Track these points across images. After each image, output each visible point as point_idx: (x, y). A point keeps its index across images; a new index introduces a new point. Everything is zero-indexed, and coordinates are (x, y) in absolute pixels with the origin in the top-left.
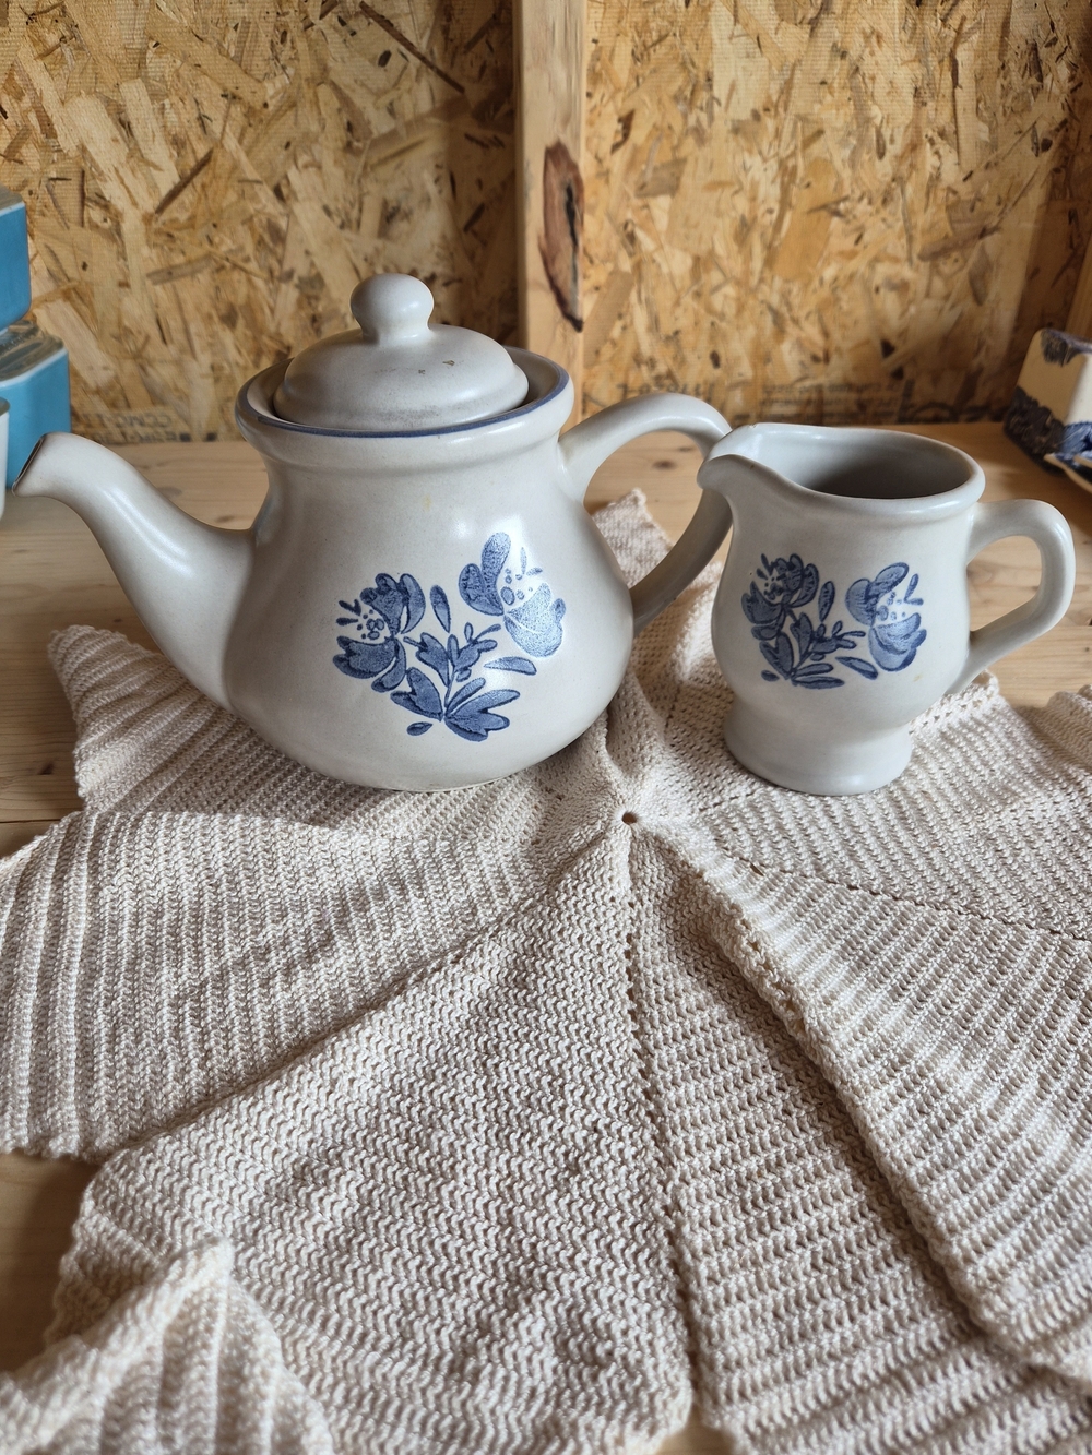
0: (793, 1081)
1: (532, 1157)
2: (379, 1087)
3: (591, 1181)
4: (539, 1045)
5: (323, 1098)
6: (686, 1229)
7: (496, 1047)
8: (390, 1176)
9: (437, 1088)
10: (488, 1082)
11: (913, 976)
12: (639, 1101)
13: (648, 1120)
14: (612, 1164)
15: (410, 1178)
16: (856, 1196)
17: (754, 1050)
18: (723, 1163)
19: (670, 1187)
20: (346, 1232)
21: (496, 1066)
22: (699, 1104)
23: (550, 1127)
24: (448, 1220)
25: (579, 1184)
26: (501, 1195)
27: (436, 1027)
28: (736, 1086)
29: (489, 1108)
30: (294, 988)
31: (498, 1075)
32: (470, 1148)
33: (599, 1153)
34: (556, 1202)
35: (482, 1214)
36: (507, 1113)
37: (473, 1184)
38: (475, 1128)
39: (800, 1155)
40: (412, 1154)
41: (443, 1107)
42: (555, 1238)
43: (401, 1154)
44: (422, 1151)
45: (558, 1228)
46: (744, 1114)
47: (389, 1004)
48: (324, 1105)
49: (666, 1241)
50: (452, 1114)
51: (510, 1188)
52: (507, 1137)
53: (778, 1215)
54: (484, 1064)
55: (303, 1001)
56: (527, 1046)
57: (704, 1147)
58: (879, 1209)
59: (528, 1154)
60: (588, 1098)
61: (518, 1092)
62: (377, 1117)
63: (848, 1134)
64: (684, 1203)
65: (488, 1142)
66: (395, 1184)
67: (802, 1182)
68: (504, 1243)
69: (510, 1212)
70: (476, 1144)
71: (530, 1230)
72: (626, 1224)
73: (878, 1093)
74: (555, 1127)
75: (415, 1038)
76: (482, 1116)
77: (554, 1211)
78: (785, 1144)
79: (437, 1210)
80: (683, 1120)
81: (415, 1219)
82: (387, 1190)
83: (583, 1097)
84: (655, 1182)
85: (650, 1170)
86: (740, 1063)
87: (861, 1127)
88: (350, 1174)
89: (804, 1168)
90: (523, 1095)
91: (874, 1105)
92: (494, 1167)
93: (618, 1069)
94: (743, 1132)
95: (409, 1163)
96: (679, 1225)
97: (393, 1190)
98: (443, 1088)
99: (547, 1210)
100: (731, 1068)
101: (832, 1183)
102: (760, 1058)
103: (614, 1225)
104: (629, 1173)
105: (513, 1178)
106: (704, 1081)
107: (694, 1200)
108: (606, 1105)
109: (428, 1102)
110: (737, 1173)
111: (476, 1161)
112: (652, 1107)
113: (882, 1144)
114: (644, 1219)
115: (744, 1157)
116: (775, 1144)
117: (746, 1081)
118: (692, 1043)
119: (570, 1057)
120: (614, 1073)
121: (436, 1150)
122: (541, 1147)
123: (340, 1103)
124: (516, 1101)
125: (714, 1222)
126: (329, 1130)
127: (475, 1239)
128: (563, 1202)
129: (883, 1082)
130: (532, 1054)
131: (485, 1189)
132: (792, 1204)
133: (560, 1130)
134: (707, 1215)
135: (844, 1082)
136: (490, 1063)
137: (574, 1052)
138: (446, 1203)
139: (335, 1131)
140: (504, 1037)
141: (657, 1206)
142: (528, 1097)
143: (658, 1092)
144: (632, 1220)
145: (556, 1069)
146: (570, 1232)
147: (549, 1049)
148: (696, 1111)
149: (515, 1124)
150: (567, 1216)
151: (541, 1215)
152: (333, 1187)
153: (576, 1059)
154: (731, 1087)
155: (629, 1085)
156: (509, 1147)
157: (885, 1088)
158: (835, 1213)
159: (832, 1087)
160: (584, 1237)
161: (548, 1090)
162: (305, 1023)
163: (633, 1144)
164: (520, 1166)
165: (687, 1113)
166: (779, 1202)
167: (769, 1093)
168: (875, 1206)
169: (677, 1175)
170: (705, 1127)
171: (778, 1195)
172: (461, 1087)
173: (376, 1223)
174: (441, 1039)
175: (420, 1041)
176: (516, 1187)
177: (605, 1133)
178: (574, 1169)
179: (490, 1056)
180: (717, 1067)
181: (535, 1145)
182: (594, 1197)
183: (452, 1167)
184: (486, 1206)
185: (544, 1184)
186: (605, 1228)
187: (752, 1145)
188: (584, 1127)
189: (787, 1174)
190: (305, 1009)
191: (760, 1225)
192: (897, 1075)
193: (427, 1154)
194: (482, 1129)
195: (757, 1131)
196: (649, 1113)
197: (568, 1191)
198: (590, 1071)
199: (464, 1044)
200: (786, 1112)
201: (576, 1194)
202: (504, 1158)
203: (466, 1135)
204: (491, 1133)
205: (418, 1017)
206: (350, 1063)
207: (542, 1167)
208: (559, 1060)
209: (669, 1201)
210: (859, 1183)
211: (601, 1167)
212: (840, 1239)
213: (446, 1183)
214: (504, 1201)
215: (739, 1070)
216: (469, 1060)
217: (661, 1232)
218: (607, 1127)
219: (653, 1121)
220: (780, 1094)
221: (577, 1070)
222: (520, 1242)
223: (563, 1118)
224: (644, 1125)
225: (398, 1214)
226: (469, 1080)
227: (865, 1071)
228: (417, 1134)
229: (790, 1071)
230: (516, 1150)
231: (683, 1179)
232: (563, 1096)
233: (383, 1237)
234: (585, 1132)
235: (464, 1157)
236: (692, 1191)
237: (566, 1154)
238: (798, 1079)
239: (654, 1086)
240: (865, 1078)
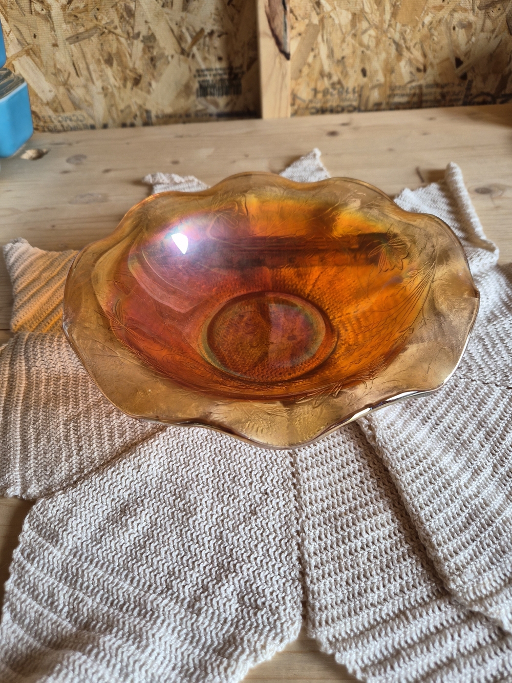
0: (367, 467)
1: (234, 506)
2: (162, 468)
3: (262, 518)
4: (240, 452)
5: (135, 474)
6: (306, 543)
7: (220, 451)
8: (166, 511)
9: (190, 469)
10: (215, 468)
12: (289, 478)
13: (292, 487)
14: (273, 510)
15: (175, 513)
16: (393, 525)
17: (348, 451)
18: (328, 508)
19: (300, 521)
20: (144, 538)
21: (219, 461)
22: (318, 479)
23: (244, 492)
24: (192, 534)
25: (256, 520)
26: (217, 524)
27: (190, 439)
28: (338, 470)
29: (214, 482)
30: (122, 418)
31: (220, 465)
32: (204, 501)
33: (267, 505)
34: (244, 529)
35: (208, 533)
36: (223, 485)
37: (205, 518)
38: (207, 491)
39: (366, 504)
40: (176, 502)
41: (192, 479)
42: (242, 546)
43: (171, 502)
44: (181, 501)
45: (244, 541)
46: (340, 484)
47: (168, 429)
48: (135, 477)
49: (296, 548)
50: (196, 483)
51: (222, 521)
52: (223, 496)
53: (353, 534)
54: (213, 459)
55: (126, 423)
56: (234, 452)
57: (319, 500)
58: (403, 532)
59: (232, 505)
60: (264, 477)
61: (229, 475)
62: (161, 483)
63: (392, 493)
64: (306, 529)
65: (213, 498)
66: (168, 516)
67: (366, 517)
68: (217, 548)
69: (221, 533)
70: (207, 498)
71: (230, 542)
72: (277, 539)
73: (409, 473)
74: (246, 493)
75: (180, 445)
76: (211, 486)
77: (242, 533)
78: (359, 499)
79: (187, 529)
80: (310, 487)
81: (177, 533)
82: (164, 519)
83: (261, 477)
84: (293, 518)
85: (291, 512)
86: (341, 458)
87: (399, 489)
88: (147, 510)
89: (368, 511)
90: (231, 477)
91: (406, 479)
92: (215, 511)
93: (279, 463)
94: (339, 493)
95: (175, 505)
96: (303, 540)
97: (167, 518)
98: (193, 470)
99: (239, 533)
100: (336, 461)
101: (381, 518)
102: (351, 456)
103: (271, 540)
104: (281, 514)
105: (224, 517)
106: (322, 467)
107: (311, 527)
108: (272, 480)
109: (185, 477)
110: (335, 513)
111: (207, 507)
112: (295, 481)
113: (408, 498)
114: (286, 537)
115: (339, 506)
116: (354, 499)
117: (343, 467)
118: (318, 448)
119: (255, 458)
120: (277, 464)
121: (188, 500)
122: (239, 502)
123: (143, 476)
124: (228, 479)
125: (320, 538)
126: (138, 489)
127: (203, 545)
128: (247, 529)
129: (413, 467)
130: (237, 456)
131: (210, 521)
132: (361, 528)
133: (249, 494)
134: (317, 536)
135: (392, 467)
136: (216, 460)
137: (258, 455)
138: (191, 527)
139: (141, 490)
140: (224, 447)
141: (293, 531)
142: (234, 477)
143: (299, 473)
144: (280, 537)
145: (248, 464)
146: (249, 543)
147: (245, 454)
148: (317, 483)
149: (227, 491)
150: (249, 535)
151: (236, 535)
152: (138, 516)
153: (258, 459)
154: (335, 470)
155: (284, 470)
156: (223, 501)
157: (413, 471)
158: (381, 533)
159: (386, 470)
160: (256, 546)
161: (244, 475)
162: (127, 434)
163: (284, 500)
164: (228, 511)
165: (312, 484)
166: (354, 527)
167: (354, 473)
168: (402, 530)
169: (304, 515)
170: (320, 491)
171: (354, 524)
172: (201, 470)
173: (158, 534)
174: (193, 445)
175: (182, 445)
176: (225, 521)
177: (270, 495)
178: (254, 513)
179: (217, 456)
180: (329, 460)
181: (236, 501)
182: (262, 526)
183: (195, 509)
184: (210, 529)
185: (239, 520)
186: (267, 541)
187: (343, 499)
188: (261, 492)
189: (360, 513)
190: (127, 427)
191: (344, 538)
192: (421, 464)
193: (183, 502)
194: (210, 492)
195: (346, 492)
196: (293, 484)
197: (250, 523)
198: (265, 464)
199: (204, 448)
200: (362, 482)
201: (254, 525)
202: (220, 506)
203: (202, 494)
204: (215, 494)
205: (181, 434)
206: (147, 458)
207: (238, 512)
208: (250, 459)
209: (299, 528)
210: (395, 518)
211: (267, 512)
212: (383, 547)
213: (192, 516)
214: (219, 527)
215: (340, 462)
216: (206, 456)
217: (294, 543)
218: (272, 491)
219: (295, 488)
220: (359, 474)
221: (258, 464)
222: (225, 548)
223: (251, 488)
224: (290, 490)
225: (169, 530)
226: (206, 467)
227: (404, 462)
228: (180, 492)
229: (365, 462)
230: (226, 503)
231: (307, 517)
232: (251, 477)
233: (161, 541)
234: (261, 495)
235: (201, 504)
236: (311, 522)
237: (251, 506)
238: (369, 466)
239: (297, 470)
240: (404, 466)
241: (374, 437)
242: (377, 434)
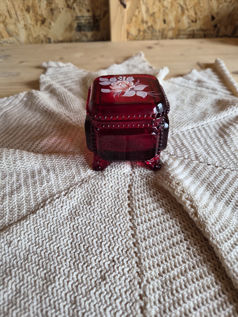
0: (191, 237)
1: (87, 273)
2: (30, 243)
3: (110, 283)
4: (93, 227)
5: (6, 248)
6: (148, 306)
7: (77, 227)
8: (29, 280)
9: (53, 243)
10: (73, 241)
11: (233, 196)
12: (131, 247)
13: (134, 255)
14: (119, 276)
15: (37, 282)
16: (217, 287)
17: (175, 225)
18: (164, 272)
19: (142, 285)
20: (8, 305)
21: (77, 235)
22: (154, 247)
23: (95, 260)
24: (50, 300)
25: (105, 285)
26: (73, 289)
27: (54, 219)
28: (168, 239)
29: (72, 252)
30: (4, 203)
31: (77, 238)
32: (62, 269)
33: (114, 271)
34: (95, 293)
35: (64, 298)
36: (79, 254)
37: (62, 285)
38: (65, 260)
39: (194, 267)
40: (39, 271)
41: (54, 251)
42: (93, 310)
43: (35, 270)
44: (43, 270)
45: (95, 305)
46: (171, 250)
47: (38, 212)
48: (7, 251)
49: (139, 311)
50: (57, 254)
51: (77, 286)
52: (78, 264)
53: (186, 295)
54: (72, 234)
55: (7, 208)
56: (89, 227)
57: (156, 266)
58: (226, 293)
59: (86, 272)
60: (111, 247)
61: (84, 246)
62: (28, 255)
63: (213, 259)
64: (147, 293)
65: (70, 266)
66: (31, 284)
67: (195, 280)
68: (71, 312)
69: (75, 298)
70: (65, 267)
71: (83, 307)
72: (123, 303)
73: (226, 244)
74: (97, 261)
75: (46, 223)
76: (69, 256)
77: (94, 298)
78: (188, 262)
79: (46, 295)
80: (148, 254)
81: (37, 300)
82: (27, 286)
83: (109, 247)
84: (136, 283)
85: (134, 278)
86: (170, 230)
87: (220, 257)
88: (14, 279)
89: (195, 273)
90: (86, 247)
91: (225, 249)
92: (71, 278)
93: (123, 234)
94: (171, 257)
95: (37, 274)
96: (145, 304)
97: (30, 286)
98: (55, 244)
99: (91, 297)
100: (166, 232)
101: (207, 281)
102: (177, 228)
103: (118, 304)
104: (126, 279)
105: (79, 283)
106: (156, 237)
107: (152, 291)
108: (118, 249)
109: (48, 249)
110: (169, 276)
111: (64, 274)
112: (136, 250)
113: (229, 265)
114: (131, 300)
115: (172, 269)
116: (184, 262)
117: (172, 237)
118: (152, 223)
119: (105, 231)
120: (122, 236)
121: (49, 270)
122: (91, 269)
123: (13, 250)
124: (83, 249)
125: (160, 302)
126: (8, 260)
127: (59, 309)
128: (97, 293)
129: (228, 239)
130: (91, 231)
131: (66, 287)
132: (191, 291)
133: (99, 261)
134: (157, 299)
135: (213, 239)
136: (74, 234)
137: (107, 229)
138: (50, 293)
139: (10, 261)
140: (81, 224)
141: (137, 294)
142: (88, 248)
143: (138, 243)
144: (126, 301)
145: (99, 236)
146: (99, 307)
147: (97, 228)
148: (153, 250)
149: (82, 259)
150: (99, 300)
151: (88, 299)
152: (6, 285)
153: (107, 231)
154: (166, 239)
155: (127, 241)
156: (78, 269)
157: (229, 241)
158: (208, 295)
159: (207, 240)
160: (105, 310)
161: (95, 245)
162: (7, 216)
163: (128, 266)
164: (82, 277)
165: (149, 252)
166: (186, 290)
167: (181, 241)
168: (225, 292)
169: (145, 279)
170: (156, 257)
171: (186, 286)
172: (62, 243)
173: (21, 301)
174: (56, 223)
175: (48, 224)
176: (79, 286)
177: (117, 262)
178: (103, 278)
179: (75, 231)
180: (161, 232)
181: (89, 268)
182: (111, 291)
183: (54, 277)
184: (66, 294)
185: (91, 285)
186: (114, 305)
187: (175, 263)
188: (109, 260)
189: (189, 276)
190: (8, 211)
191: (179, 300)
192: (234, 236)
193: (45, 271)
194: (68, 261)
195: (177, 257)
196: (135, 252)
197: (100, 288)
198: (112, 236)
199: (65, 225)
200: (188, 249)
201: (103, 289)
202: (75, 274)
203: (61, 263)
204: (72, 262)
205: (48, 216)
206: (18, 235)
207: (91, 278)
208: (101, 232)
209: (142, 292)
210: (218, 281)
211: (114, 277)
212: (211, 307)
213: (51, 284)
214: (74, 293)
215: (169, 233)
216: (66, 232)
217: (138, 307)
218: (118, 259)
219: (136, 256)
220: (185, 242)
221: (107, 236)
222: (78, 312)
223: (101, 256)
224: (132, 257)
225: (30, 297)
226: (65, 241)
227: (221, 234)
228: (43, 262)
229: (189, 233)
230: (81, 270)
231: (147, 281)
232: (101, 247)
233: (22, 307)
234: (109, 262)
235: (59, 273)
236: (151, 287)
237: (101, 272)
238: (192, 236)
239: (137, 241)
240: (222, 238)
241: (196, 214)
242: (198, 211)
